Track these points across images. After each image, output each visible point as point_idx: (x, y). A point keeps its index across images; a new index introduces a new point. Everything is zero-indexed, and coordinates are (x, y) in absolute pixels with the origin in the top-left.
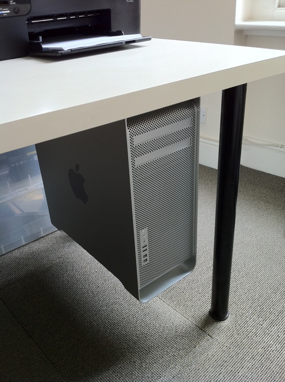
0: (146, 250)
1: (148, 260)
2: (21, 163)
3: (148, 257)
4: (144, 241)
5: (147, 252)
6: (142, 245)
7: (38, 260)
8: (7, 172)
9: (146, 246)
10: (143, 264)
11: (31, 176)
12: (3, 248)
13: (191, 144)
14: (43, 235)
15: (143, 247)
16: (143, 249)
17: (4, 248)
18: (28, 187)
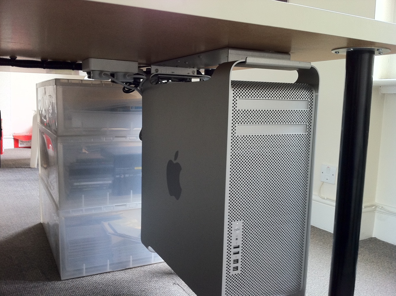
0: (238, 253)
1: (239, 269)
2: (127, 176)
3: (239, 265)
4: (237, 239)
5: (239, 257)
6: (234, 244)
7: (117, 288)
8: (110, 182)
9: (238, 247)
10: (232, 273)
11: (133, 193)
12: (84, 269)
13: (306, 132)
14: (131, 267)
15: (235, 248)
16: (233, 250)
17: (86, 269)
18: (128, 204)
